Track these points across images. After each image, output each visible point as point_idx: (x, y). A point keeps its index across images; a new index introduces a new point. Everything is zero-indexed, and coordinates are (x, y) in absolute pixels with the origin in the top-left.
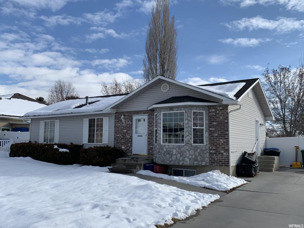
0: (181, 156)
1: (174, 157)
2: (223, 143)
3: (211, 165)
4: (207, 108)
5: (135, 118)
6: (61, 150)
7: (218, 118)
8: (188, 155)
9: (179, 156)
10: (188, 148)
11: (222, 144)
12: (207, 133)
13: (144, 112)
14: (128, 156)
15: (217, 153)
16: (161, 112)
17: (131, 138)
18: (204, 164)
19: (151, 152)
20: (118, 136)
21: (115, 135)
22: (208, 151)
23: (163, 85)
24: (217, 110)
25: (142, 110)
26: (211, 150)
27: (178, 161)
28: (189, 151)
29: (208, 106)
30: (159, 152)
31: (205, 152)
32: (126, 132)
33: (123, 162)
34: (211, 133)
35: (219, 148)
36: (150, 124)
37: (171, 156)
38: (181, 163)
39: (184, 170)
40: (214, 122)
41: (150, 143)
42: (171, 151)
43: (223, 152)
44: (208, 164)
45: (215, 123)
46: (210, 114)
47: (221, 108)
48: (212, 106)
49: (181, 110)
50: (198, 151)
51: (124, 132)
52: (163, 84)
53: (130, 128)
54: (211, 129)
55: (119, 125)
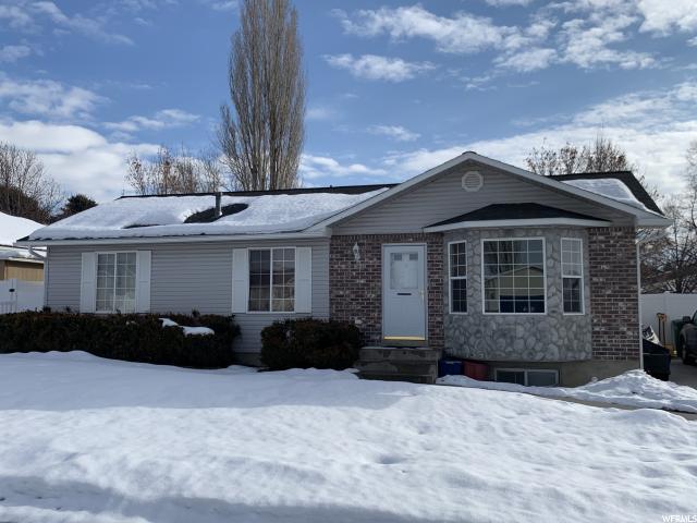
0: (538, 340)
1: (519, 345)
2: (624, 309)
3: (597, 358)
4: (586, 232)
5: (388, 250)
6: (188, 330)
7: (612, 254)
8: (555, 339)
9: (531, 341)
10: (556, 322)
11: (624, 312)
12: (588, 288)
13: (417, 238)
14: (373, 341)
15: (612, 331)
16: (479, 239)
17: (379, 298)
18: (583, 356)
19: (437, 331)
20: (341, 293)
21: (331, 292)
22: (590, 327)
23: (466, 175)
24: (609, 237)
25: (408, 232)
26: (595, 325)
27: (531, 354)
28: (557, 330)
29: (589, 228)
30: (478, 331)
31: (585, 330)
32: (364, 285)
33: (381, 357)
34: (596, 289)
35: (615, 321)
36: (434, 266)
37: (512, 342)
38: (538, 357)
39: (526, 371)
40: (602, 263)
41: (434, 309)
42: (510, 330)
43: (625, 329)
44: (590, 356)
45: (605, 267)
46: (594, 246)
47: (619, 234)
48: (599, 228)
49: (535, 235)
50: (574, 328)
51: (358, 285)
52: (465, 172)
53: (375, 274)
54: (595, 279)
55: (343, 266)
